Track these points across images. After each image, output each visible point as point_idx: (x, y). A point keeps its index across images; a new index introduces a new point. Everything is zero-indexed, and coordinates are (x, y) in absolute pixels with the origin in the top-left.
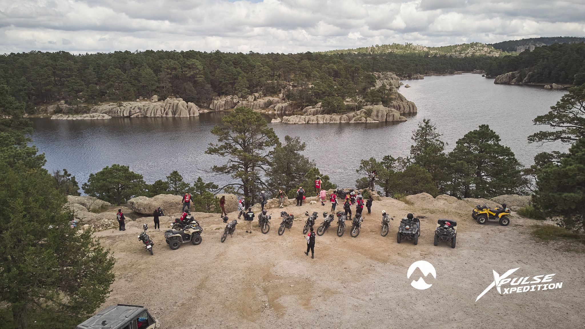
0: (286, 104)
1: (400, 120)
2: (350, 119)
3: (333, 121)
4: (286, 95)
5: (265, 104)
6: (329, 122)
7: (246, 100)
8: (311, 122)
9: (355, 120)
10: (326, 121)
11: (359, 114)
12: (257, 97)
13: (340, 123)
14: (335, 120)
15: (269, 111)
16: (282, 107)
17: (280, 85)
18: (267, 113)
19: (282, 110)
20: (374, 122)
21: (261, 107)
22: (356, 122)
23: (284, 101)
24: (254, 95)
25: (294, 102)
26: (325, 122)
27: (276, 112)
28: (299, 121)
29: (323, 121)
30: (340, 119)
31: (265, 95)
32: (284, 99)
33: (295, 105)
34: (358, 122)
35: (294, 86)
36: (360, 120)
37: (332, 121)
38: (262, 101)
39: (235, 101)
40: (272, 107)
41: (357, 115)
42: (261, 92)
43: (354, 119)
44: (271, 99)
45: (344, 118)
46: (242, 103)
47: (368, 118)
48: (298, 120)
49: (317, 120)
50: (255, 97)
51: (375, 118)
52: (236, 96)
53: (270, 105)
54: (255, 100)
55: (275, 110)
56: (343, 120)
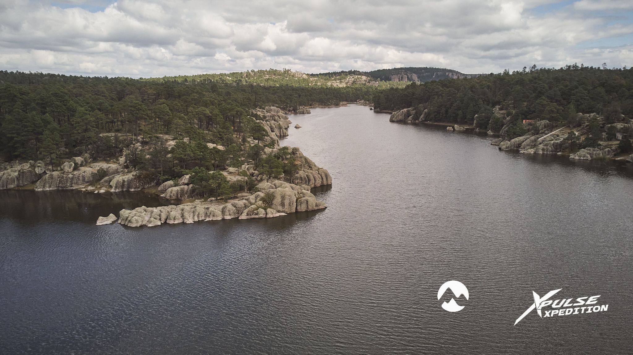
0: (130, 176)
1: (316, 208)
2: (239, 211)
3: (211, 216)
4: (129, 160)
5: (93, 175)
6: (203, 218)
7: (59, 169)
8: (171, 222)
9: (248, 214)
10: (198, 216)
11: (253, 201)
12: (80, 163)
13: (223, 219)
14: (214, 216)
15: (100, 188)
16: (124, 181)
17: (120, 142)
18: (96, 192)
19: (123, 186)
20: (278, 215)
21: (86, 179)
22: (249, 217)
23: (126, 170)
24: (75, 160)
25: (144, 172)
26: (196, 219)
27: (113, 190)
28: (149, 222)
29: (193, 218)
30: (223, 212)
31: (95, 160)
32: (127, 167)
33: (145, 177)
34: (253, 216)
35: (144, 143)
36: (257, 214)
37: (209, 216)
38: (88, 171)
39: (38, 170)
40: (106, 181)
41: (251, 204)
42: (87, 155)
43: (246, 211)
44: (104, 165)
45: (229, 211)
46: (52, 175)
47: (269, 210)
48: (147, 218)
49: (183, 216)
50: (76, 164)
51: (280, 208)
52: (40, 163)
53: (103, 177)
54: (76, 168)
55: (111, 187)
56: (227, 213)
